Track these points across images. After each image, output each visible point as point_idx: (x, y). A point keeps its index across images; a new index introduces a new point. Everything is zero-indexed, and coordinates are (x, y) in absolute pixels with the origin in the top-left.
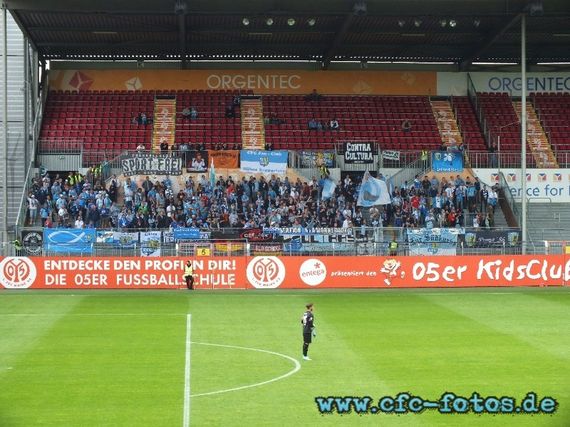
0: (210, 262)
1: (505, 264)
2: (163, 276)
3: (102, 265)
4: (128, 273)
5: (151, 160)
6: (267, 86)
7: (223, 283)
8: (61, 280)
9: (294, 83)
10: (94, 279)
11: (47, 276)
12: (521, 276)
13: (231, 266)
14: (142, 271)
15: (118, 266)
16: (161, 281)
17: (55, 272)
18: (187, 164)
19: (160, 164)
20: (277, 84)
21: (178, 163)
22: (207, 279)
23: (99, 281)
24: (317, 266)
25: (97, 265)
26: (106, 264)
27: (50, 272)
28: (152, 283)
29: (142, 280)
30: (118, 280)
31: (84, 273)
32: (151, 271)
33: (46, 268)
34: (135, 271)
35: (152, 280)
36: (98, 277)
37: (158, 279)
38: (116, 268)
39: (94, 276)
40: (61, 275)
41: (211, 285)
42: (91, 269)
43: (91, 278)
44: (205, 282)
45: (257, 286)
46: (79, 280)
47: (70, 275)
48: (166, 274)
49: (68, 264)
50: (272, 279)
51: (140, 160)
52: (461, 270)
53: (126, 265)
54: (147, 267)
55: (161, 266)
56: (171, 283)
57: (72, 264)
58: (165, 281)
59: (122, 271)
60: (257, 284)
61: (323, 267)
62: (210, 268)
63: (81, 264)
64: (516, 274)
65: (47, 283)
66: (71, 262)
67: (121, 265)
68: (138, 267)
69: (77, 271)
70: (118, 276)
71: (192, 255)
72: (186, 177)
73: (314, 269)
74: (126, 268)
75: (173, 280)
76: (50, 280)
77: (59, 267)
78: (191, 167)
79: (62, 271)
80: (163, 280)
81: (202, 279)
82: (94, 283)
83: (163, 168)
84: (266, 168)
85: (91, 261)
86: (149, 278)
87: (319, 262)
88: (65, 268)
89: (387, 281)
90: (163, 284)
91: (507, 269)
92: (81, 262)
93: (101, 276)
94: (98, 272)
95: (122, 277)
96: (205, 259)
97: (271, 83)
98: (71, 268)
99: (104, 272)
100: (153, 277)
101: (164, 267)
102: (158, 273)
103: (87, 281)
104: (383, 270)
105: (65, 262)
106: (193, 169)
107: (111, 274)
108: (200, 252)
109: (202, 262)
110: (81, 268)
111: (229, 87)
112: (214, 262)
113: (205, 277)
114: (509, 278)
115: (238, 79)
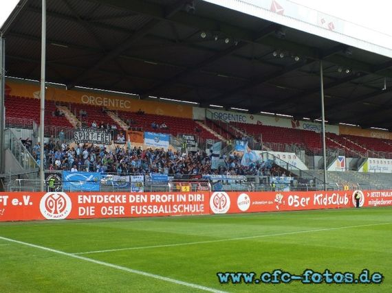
0: (190, 195)
1: (324, 197)
2: (161, 207)
3: (121, 199)
4: (139, 204)
5: (92, 134)
6: (113, 105)
7: (197, 211)
8: (91, 211)
9: (127, 104)
10: (115, 210)
11: (80, 208)
12: (330, 203)
13: (201, 199)
14: (148, 203)
15: (132, 199)
16: (160, 211)
17: (86, 205)
18: (115, 138)
19: (98, 137)
20: (119, 104)
21: (109, 138)
22: (188, 208)
23: (118, 212)
24: (246, 198)
25: (117, 199)
26: (124, 197)
27: (82, 205)
28: (154, 212)
29: (148, 210)
30: (132, 210)
31: (108, 205)
32: (154, 203)
33: (80, 202)
34: (143, 204)
35: (154, 209)
36: (119, 209)
37: (158, 209)
38: (131, 201)
39: (115, 207)
40: (91, 207)
41: (190, 212)
42: (113, 202)
43: (113, 209)
44: (187, 210)
45: (216, 212)
46: (104, 211)
47: (98, 207)
48: (164, 204)
49: (96, 198)
50: (223, 207)
51: (86, 133)
52: (308, 199)
53: (137, 199)
54: (151, 200)
55: (160, 199)
56: (166, 212)
57: (99, 199)
58: (163, 211)
59: (135, 204)
60: (215, 210)
61: (248, 199)
62: (190, 200)
63: (106, 199)
64: (328, 202)
65: (80, 214)
66: (98, 197)
67: (134, 199)
68: (146, 200)
69: (103, 204)
70: (132, 207)
71: (179, 191)
72: (113, 146)
73: (244, 200)
74: (137, 201)
75: (168, 210)
76: (82, 211)
77: (89, 201)
78: (117, 139)
79: (92, 204)
80: (161, 210)
81: (185, 208)
82: (115, 213)
83: (100, 139)
84: (158, 143)
85: (113, 196)
86: (152, 208)
87: (247, 196)
88: (94, 202)
89: (277, 207)
90: (161, 212)
91: (325, 199)
92: (106, 196)
93: (121, 207)
94: (118, 204)
95: (135, 208)
96: (187, 193)
97: (115, 104)
98: (98, 202)
99: (122, 204)
100: (155, 207)
101: (162, 200)
102: (159, 204)
103: (110, 212)
104: (276, 200)
105: (94, 197)
106: (118, 142)
107: (127, 206)
108: (183, 189)
109: (185, 195)
110: (106, 202)
111: (94, 104)
112: (192, 196)
113: (186, 206)
114: (325, 203)
115: (99, 100)
